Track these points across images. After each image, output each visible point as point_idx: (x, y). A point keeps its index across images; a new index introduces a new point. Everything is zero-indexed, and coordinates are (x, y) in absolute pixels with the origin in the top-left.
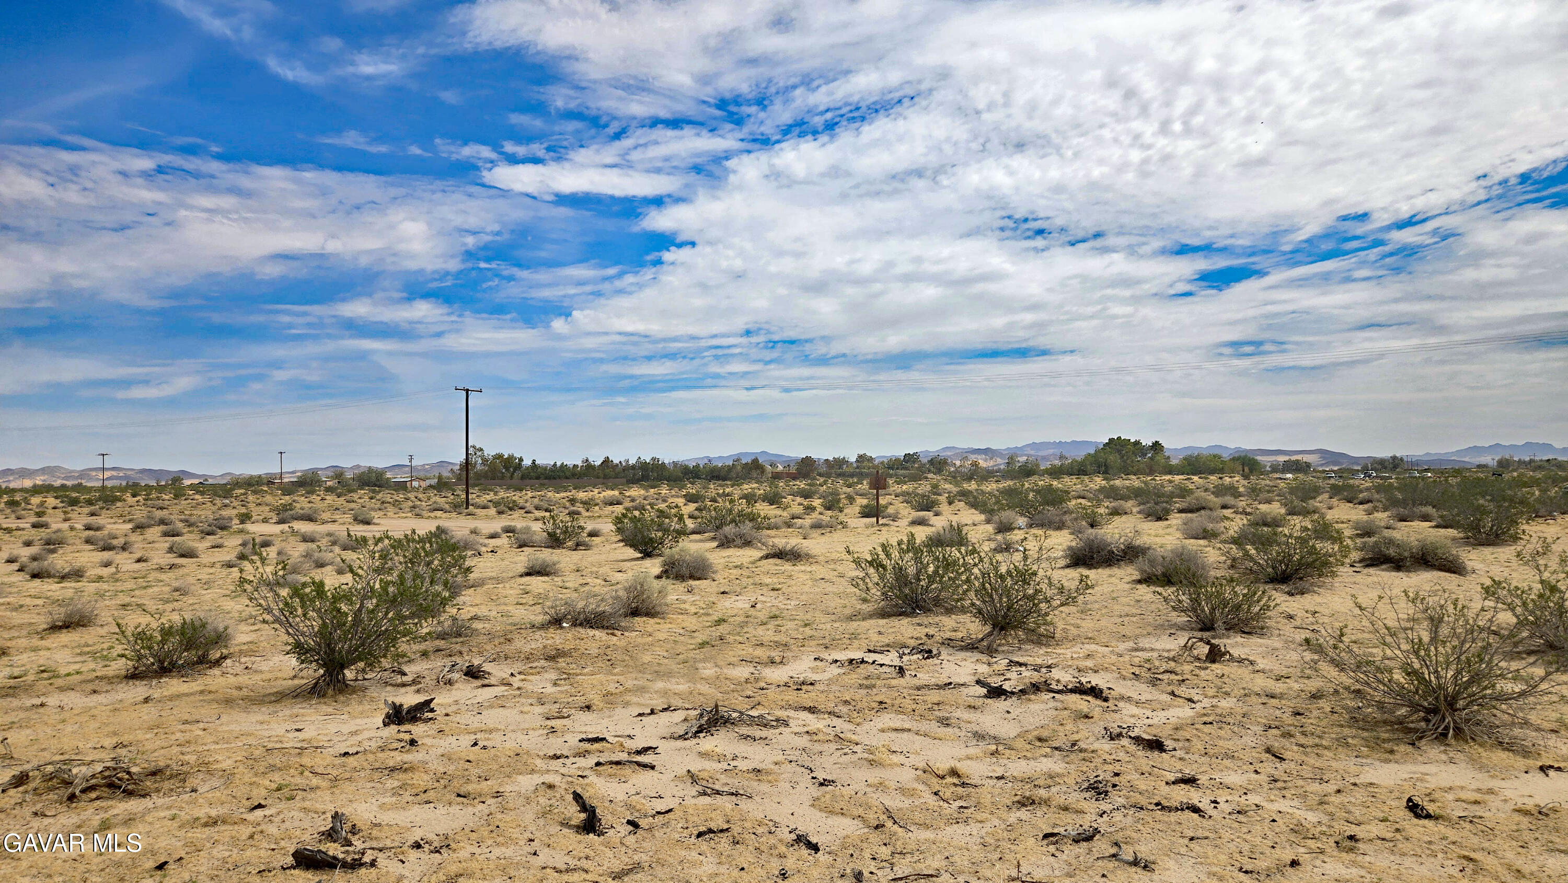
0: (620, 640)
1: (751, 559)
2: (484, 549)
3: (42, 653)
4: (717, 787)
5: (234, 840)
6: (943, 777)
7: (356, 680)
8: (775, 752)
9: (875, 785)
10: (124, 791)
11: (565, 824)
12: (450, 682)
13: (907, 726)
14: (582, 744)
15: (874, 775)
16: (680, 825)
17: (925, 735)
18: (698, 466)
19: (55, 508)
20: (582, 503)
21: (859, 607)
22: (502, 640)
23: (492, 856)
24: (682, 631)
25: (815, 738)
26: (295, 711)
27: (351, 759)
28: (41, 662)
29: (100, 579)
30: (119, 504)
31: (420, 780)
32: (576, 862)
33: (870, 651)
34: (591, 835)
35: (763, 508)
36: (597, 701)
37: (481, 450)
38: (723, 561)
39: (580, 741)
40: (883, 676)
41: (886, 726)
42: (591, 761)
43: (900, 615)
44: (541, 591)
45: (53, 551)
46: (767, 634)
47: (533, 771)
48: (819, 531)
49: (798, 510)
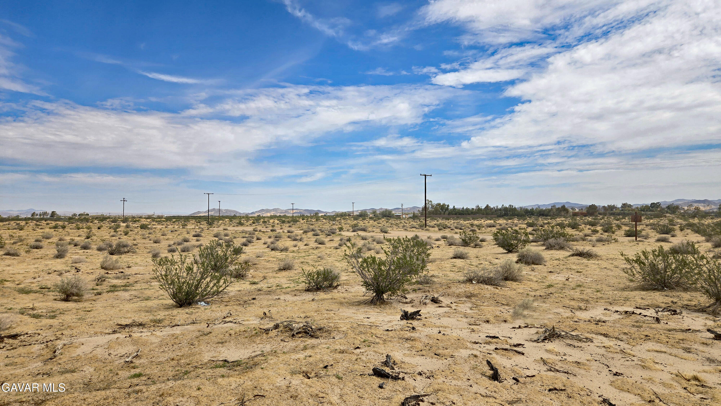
0: (500, 291)
1: (564, 256)
2: (434, 246)
3: (277, 279)
4: (557, 368)
5: (350, 361)
6: (689, 380)
7: (388, 299)
8: (586, 354)
9: (647, 379)
10: (310, 335)
11: (483, 374)
12: (425, 304)
13: (664, 350)
14: (487, 338)
15: (646, 374)
16: (539, 384)
17: (675, 356)
18: (533, 209)
19: (278, 224)
20: (477, 226)
21: (628, 284)
22: (446, 287)
23: (452, 384)
24: (530, 290)
25: (609, 350)
26: (366, 310)
27: (390, 332)
28: (277, 282)
29: (293, 252)
30: (298, 223)
31: (419, 345)
32: (490, 393)
33: (637, 308)
34: (496, 382)
35: (569, 231)
36: (492, 319)
37: (431, 201)
38: (548, 256)
39: (486, 337)
40: (646, 322)
41: (650, 349)
42: (493, 347)
43: (654, 290)
44: (461, 266)
45: (278, 240)
46: (577, 294)
47: (466, 348)
48: (602, 243)
49: (589, 232)
